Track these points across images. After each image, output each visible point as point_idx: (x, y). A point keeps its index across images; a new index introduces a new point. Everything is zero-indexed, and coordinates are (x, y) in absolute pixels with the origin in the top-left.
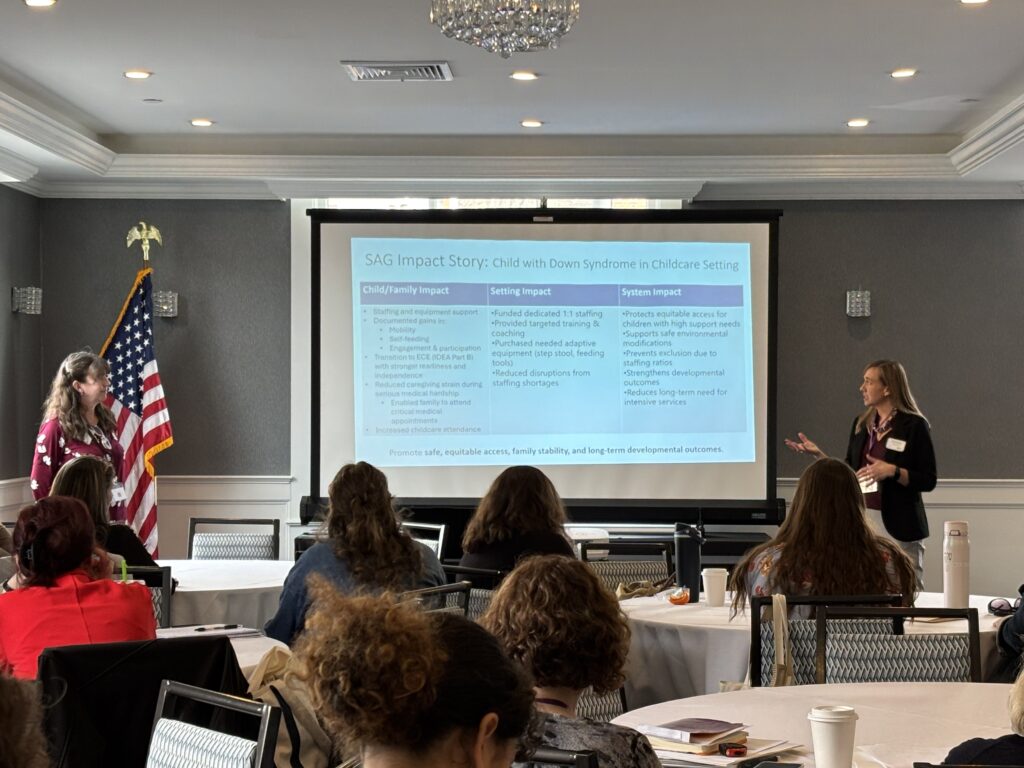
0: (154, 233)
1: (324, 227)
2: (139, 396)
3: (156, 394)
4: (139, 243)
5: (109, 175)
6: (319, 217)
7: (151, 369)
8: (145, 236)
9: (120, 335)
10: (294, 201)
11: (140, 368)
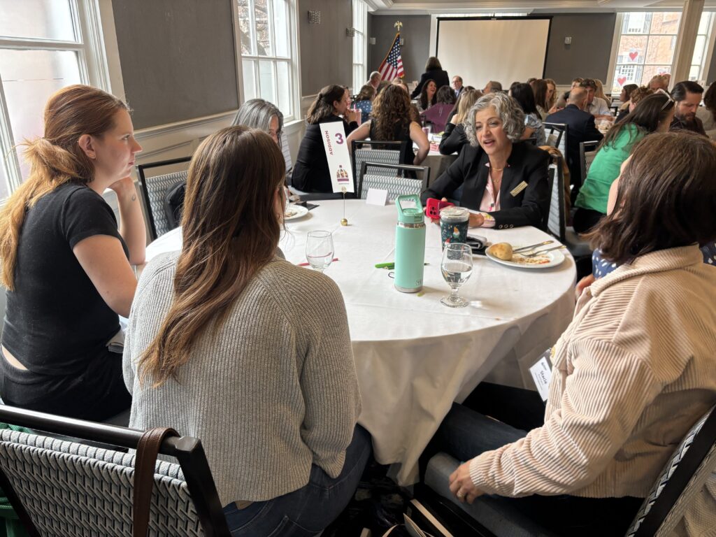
0: (401, 24)
1: (440, 22)
2: (397, 64)
3: (400, 64)
4: (397, 26)
5: (391, 9)
6: (440, 19)
7: (399, 58)
8: (399, 24)
9: (392, 49)
10: (432, 15)
11: (396, 58)
